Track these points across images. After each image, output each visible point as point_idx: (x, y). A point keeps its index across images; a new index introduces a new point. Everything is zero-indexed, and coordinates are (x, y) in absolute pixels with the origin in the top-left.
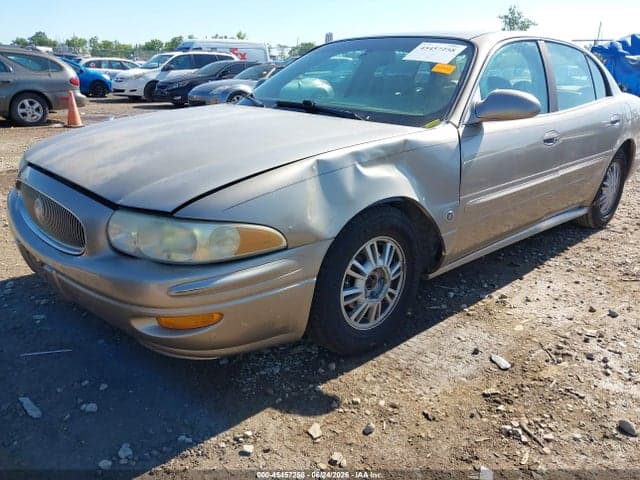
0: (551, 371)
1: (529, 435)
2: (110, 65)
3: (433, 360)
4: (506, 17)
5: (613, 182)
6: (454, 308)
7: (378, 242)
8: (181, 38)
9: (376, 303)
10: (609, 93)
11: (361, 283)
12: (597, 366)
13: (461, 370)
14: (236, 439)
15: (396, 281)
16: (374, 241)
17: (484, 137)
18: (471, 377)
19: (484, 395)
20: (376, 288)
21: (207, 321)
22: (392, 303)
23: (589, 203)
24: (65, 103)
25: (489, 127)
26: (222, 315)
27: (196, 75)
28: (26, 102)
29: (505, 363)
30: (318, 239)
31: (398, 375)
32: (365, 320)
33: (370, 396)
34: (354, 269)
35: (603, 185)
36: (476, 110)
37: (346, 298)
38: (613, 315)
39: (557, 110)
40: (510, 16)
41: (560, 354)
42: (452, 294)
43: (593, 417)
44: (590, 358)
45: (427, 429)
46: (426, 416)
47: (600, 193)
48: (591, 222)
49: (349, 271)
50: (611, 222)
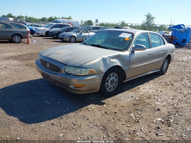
0: (147, 101)
1: (141, 110)
2: (35, 26)
3: (123, 98)
4: (147, 16)
5: (166, 64)
6: (128, 89)
7: (113, 74)
8: (52, 17)
9: (112, 86)
10: (164, 44)
11: (110, 82)
12: (156, 100)
13: (129, 100)
14: (87, 108)
15: (116, 82)
16: (112, 74)
17: (135, 54)
18: (131, 101)
19: (133, 104)
20: (112, 83)
21: (83, 86)
22: (115, 86)
23: (160, 68)
24: (27, 37)
25: (136, 52)
26: (85, 85)
27: (60, 30)
28: (16, 37)
29: (138, 99)
30: (102, 73)
31: (116, 100)
32: (110, 89)
33: (111, 103)
34: (108, 79)
35: (163, 65)
36: (133, 48)
37: (107, 85)
38: (161, 92)
39: (151, 48)
40: (148, 15)
41: (149, 98)
42: (128, 87)
43: (153, 108)
44: (155, 99)
45: (122, 108)
46: (122, 106)
47: (162, 66)
48: (161, 73)
49: (107, 79)
50: (166, 73)
